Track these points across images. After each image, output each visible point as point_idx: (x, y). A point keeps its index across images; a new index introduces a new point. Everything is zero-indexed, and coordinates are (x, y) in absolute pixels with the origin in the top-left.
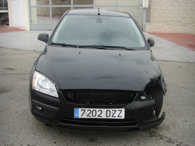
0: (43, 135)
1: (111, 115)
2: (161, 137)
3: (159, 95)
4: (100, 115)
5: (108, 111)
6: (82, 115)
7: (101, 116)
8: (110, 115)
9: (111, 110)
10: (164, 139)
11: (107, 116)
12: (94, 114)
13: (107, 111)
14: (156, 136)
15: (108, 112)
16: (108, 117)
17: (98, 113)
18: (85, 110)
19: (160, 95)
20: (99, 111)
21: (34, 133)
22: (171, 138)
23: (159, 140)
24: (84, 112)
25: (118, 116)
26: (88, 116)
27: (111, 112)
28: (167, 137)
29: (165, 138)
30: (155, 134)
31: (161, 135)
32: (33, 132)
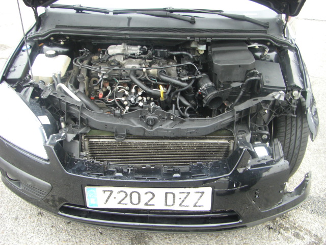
0: (34, 224)
1: (178, 202)
2: (298, 231)
3: (299, 131)
4: (149, 201)
5: (168, 194)
6: (107, 201)
7: (153, 205)
8: (174, 202)
9: (176, 191)
10: (303, 238)
11: (166, 205)
12: (135, 200)
13: (166, 193)
14: (286, 229)
15: (170, 197)
16: (169, 206)
17: (145, 198)
18: (112, 192)
19: (302, 131)
20: (146, 193)
21: (16, 218)
22: (319, 235)
23: (292, 242)
24: (111, 194)
25: (195, 206)
26: (119, 203)
27: (178, 196)
28: (310, 232)
29: (306, 234)
30: (284, 223)
31: (297, 225)
32: (15, 216)
